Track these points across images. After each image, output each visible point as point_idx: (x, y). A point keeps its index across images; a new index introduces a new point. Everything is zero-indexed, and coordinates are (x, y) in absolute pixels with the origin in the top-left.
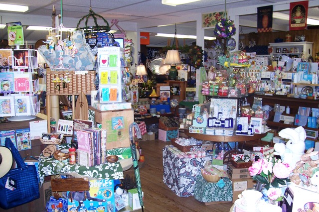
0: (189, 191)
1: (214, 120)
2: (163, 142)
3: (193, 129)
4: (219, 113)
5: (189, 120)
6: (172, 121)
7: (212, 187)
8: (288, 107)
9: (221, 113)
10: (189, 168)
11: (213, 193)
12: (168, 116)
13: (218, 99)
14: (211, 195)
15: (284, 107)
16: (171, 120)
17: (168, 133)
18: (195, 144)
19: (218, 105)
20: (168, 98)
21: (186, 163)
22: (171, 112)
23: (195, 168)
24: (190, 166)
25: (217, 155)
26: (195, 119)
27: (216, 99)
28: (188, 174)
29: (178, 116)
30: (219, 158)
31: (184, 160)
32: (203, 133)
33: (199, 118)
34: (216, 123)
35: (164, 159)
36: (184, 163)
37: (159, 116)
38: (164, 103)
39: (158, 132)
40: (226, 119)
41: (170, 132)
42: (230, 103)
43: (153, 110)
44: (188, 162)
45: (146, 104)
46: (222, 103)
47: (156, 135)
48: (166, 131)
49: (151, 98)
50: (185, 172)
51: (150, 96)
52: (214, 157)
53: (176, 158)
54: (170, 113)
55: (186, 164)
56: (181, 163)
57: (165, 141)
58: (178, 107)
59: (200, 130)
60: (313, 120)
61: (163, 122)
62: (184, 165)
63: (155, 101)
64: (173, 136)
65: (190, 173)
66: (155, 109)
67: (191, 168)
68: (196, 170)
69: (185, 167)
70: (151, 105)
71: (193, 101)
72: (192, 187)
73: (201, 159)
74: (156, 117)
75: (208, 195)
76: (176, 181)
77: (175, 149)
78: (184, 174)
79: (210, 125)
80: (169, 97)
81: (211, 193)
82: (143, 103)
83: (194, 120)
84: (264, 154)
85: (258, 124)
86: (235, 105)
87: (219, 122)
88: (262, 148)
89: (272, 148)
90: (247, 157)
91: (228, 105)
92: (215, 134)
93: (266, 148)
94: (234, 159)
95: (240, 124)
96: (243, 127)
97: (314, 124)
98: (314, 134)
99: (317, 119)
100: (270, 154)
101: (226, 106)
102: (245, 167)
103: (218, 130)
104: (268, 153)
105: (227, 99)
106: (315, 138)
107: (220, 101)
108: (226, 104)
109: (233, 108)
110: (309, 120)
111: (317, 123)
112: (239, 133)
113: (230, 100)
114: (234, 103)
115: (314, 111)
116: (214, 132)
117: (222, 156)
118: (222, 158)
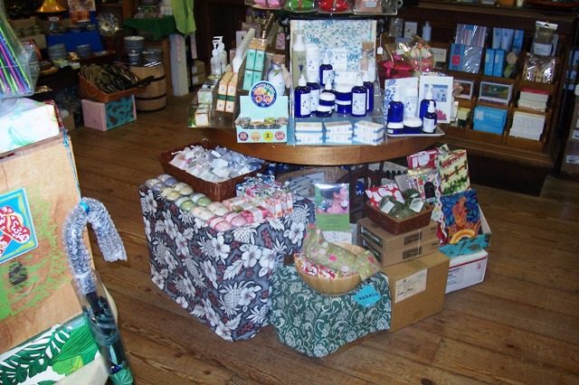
0: (255, 320)
1: (314, 93)
2: (98, 133)
3: (248, 131)
4: (324, 67)
5: (227, 98)
6: (114, 74)
7: (340, 310)
8: (427, 25)
9: (329, 67)
10: (252, 256)
11: (341, 325)
12: (100, 61)
13: (315, 22)
14: (337, 331)
15: (415, 24)
16: (112, 73)
17: (108, 109)
18: (246, 170)
19: (316, 41)
20: (91, 13)
21: (241, 244)
22: (104, 50)
23: (267, 252)
24: (254, 248)
25: (329, 201)
26: (246, 93)
27: (308, 22)
28: (249, 275)
29: (127, 60)
30: (335, 209)
31: (238, 236)
32: (285, 140)
33: (261, 90)
34: (322, 103)
35: (148, 223)
36: (235, 246)
37: (76, 65)
38: (84, 29)
39: (81, 109)
40: (356, 90)
41: (115, 104)
42: (354, 33)
43: (57, 49)
44: (247, 240)
45: (33, 34)
46: (327, 34)
47: (76, 116)
48: (102, 105)
49: (45, 16)
50: (241, 272)
51: (42, 10)
52: (321, 208)
53: (202, 229)
54: (104, 53)
55: (241, 248)
56: (227, 248)
57: (105, 129)
58: (121, 34)
59: (274, 131)
60: (497, 56)
61: (91, 82)
62: (236, 252)
63: (56, 24)
64: (122, 113)
65: (256, 270)
66: (62, 46)
67: (258, 253)
68: (271, 256)
69: (240, 257)
70: (47, 37)
71: (160, 16)
72: (264, 308)
73: (283, 219)
74: (68, 68)
75: (330, 336)
76: (209, 294)
77: (182, 188)
78: (240, 278)
79: (304, 111)
80: (93, 8)
81: (337, 325)
82: (26, 32)
83: (242, 98)
84: (443, 172)
85: (441, 96)
86: (370, 37)
87: (330, 97)
88: (432, 156)
89: (462, 154)
90: (413, 196)
91: (346, 40)
92: (327, 140)
93: (447, 157)
94: (376, 203)
95: (396, 99)
96: (406, 110)
97: (501, 66)
98: (505, 92)
99: (506, 54)
100: (457, 171)
101: (340, 44)
102: (415, 227)
103: (335, 128)
104: (451, 169)
105: (343, 22)
106: (506, 102)
107: (320, 29)
108: (340, 36)
109: (366, 47)
110: (487, 56)
111: (505, 64)
112: (397, 131)
113: (356, 23)
114: (368, 31)
115: (497, 34)
116: (321, 135)
117: (346, 203)
118: (344, 208)
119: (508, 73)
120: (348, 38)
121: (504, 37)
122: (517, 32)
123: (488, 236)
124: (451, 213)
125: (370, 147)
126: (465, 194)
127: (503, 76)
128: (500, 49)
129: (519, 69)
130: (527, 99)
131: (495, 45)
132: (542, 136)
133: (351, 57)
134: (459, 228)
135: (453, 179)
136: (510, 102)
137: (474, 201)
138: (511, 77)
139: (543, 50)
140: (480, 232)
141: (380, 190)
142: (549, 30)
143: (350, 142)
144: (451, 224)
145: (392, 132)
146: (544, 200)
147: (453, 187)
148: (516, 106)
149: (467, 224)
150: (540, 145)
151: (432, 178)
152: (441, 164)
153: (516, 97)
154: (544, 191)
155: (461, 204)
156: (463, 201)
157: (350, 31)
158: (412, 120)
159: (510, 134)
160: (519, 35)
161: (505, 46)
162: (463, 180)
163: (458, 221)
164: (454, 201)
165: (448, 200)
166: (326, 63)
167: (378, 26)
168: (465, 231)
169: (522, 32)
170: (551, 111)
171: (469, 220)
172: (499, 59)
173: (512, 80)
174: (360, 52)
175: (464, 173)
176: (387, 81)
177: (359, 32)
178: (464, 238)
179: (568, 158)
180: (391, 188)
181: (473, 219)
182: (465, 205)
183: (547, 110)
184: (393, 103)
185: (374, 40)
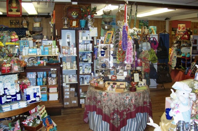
1: (5, 96)
4: (5, 89)
9: (7, 89)
19: (1, 82)
25: (14, 127)
34: (8, 99)
40: (17, 93)
42: (12, 78)
46: (4, 80)
52: (12, 130)
79: (3, 102)
84: (40, 112)
85: (38, 91)
86: (16, 79)
87: (10, 97)
88: (36, 109)
89: (44, 106)
90: (36, 120)
91: (9, 80)
92: (12, 109)
93: (40, 108)
94: (26, 125)
95: (27, 94)
96: (31, 96)
97: (42, 82)
98: (45, 89)
99: (43, 79)
100: (44, 111)
101: (8, 82)
102: (40, 128)
103: (14, 105)
104: (42, 111)
105: (8, 76)
106: (46, 92)
107: (2, 78)
108: (8, 80)
109: (16, 82)
110: (38, 80)
111: (43, 81)
112: (30, 102)
113: (12, 76)
114: (15, 77)
115: (39, 74)
116: (10, 108)
117: (19, 127)
118: (19, 128)
119: (44, 84)
120: (10, 80)
121: (41, 74)
122: (44, 72)
123: (56, 126)
124: (45, 123)
125: (25, 108)
126: (47, 117)
127: (43, 85)
128: (40, 77)
129: (47, 82)
130: (51, 90)
131: (39, 77)
132: (58, 99)
133: (11, 85)
134: (48, 127)
135: (43, 113)
136: (47, 92)
137: (50, 118)
138: (45, 85)
139: (54, 76)
140: (54, 126)
141: (26, 121)
142: (55, 71)
143: (18, 108)
144: (46, 126)
145: (29, 103)
146: (63, 116)
147: (44, 116)
148: (49, 92)
149: (50, 125)
150: (58, 101)
151: (38, 115)
152: (39, 110)
153: (48, 90)
154: (62, 114)
155: (47, 120)
156: (47, 119)
157: (10, 78)
158: (32, 99)
159: (50, 100)
160: (45, 73)
161: (42, 77)
162: (46, 113)
163: (47, 125)
164: (45, 120)
165: (43, 120)
166: (5, 88)
167: (18, 75)
168: (50, 127)
169: (46, 72)
170: (58, 91)
171: (50, 124)
172: (41, 80)
173: (46, 86)
174: (14, 83)
175: (45, 111)
176: (24, 90)
177: (13, 78)
178: (50, 129)
179: (65, 103)
180: (29, 120)
181: (51, 123)
182: (48, 120)
183: (57, 92)
184: (27, 95)
185: (17, 79)
